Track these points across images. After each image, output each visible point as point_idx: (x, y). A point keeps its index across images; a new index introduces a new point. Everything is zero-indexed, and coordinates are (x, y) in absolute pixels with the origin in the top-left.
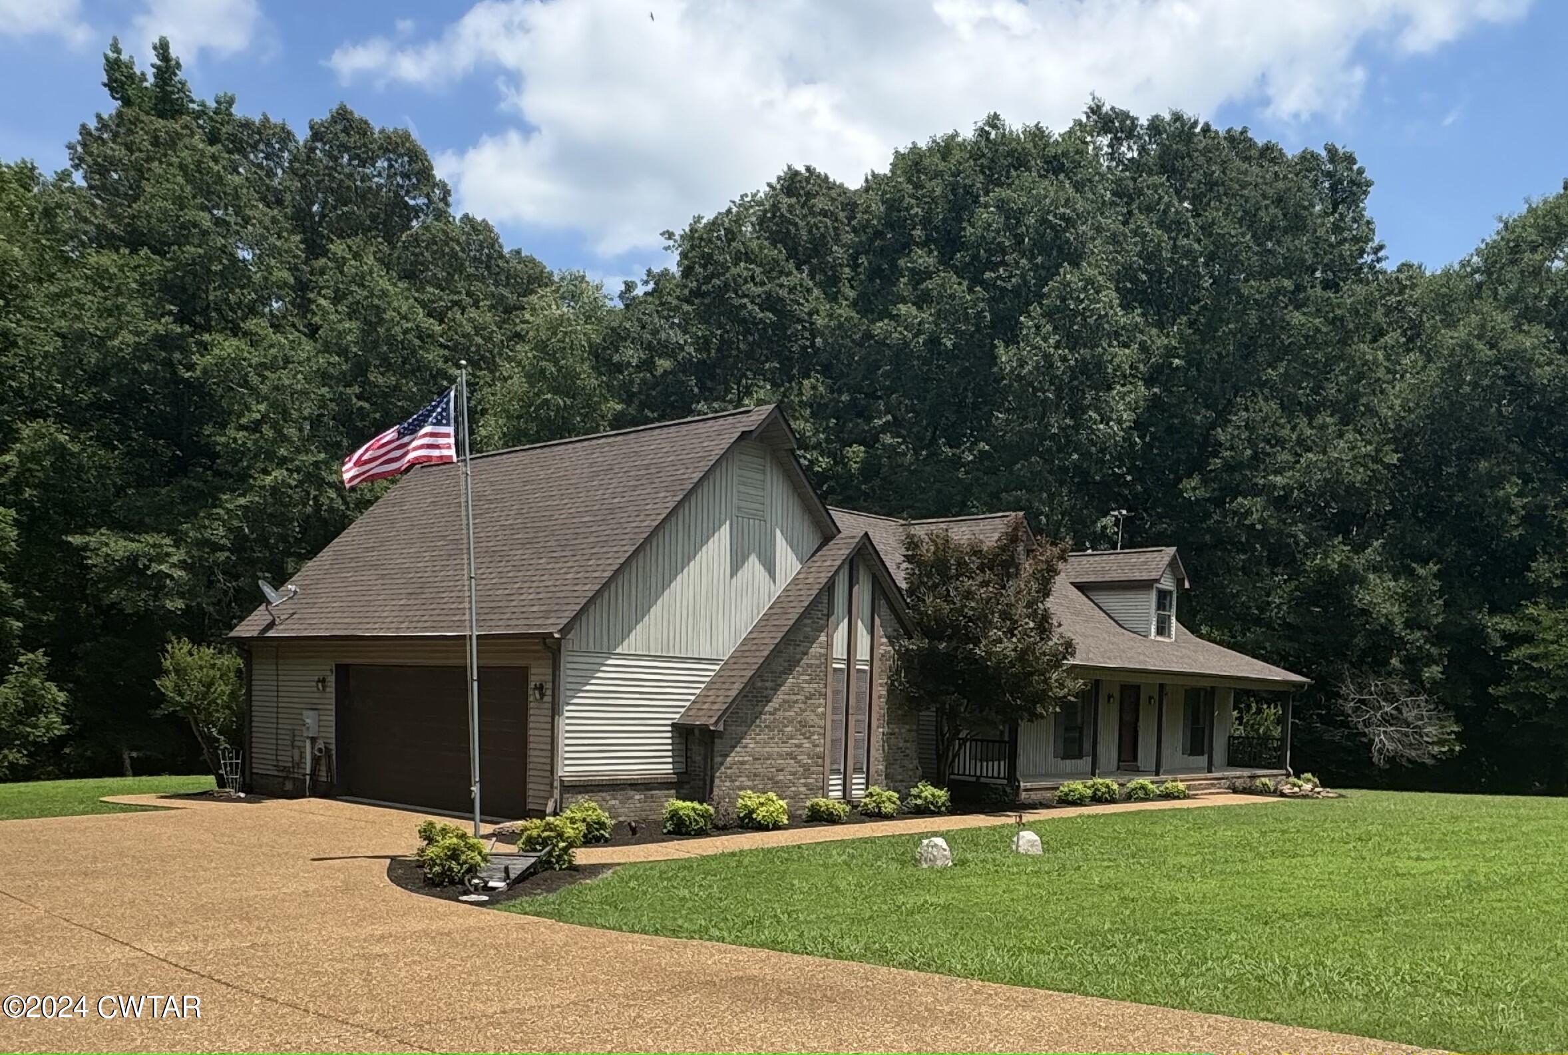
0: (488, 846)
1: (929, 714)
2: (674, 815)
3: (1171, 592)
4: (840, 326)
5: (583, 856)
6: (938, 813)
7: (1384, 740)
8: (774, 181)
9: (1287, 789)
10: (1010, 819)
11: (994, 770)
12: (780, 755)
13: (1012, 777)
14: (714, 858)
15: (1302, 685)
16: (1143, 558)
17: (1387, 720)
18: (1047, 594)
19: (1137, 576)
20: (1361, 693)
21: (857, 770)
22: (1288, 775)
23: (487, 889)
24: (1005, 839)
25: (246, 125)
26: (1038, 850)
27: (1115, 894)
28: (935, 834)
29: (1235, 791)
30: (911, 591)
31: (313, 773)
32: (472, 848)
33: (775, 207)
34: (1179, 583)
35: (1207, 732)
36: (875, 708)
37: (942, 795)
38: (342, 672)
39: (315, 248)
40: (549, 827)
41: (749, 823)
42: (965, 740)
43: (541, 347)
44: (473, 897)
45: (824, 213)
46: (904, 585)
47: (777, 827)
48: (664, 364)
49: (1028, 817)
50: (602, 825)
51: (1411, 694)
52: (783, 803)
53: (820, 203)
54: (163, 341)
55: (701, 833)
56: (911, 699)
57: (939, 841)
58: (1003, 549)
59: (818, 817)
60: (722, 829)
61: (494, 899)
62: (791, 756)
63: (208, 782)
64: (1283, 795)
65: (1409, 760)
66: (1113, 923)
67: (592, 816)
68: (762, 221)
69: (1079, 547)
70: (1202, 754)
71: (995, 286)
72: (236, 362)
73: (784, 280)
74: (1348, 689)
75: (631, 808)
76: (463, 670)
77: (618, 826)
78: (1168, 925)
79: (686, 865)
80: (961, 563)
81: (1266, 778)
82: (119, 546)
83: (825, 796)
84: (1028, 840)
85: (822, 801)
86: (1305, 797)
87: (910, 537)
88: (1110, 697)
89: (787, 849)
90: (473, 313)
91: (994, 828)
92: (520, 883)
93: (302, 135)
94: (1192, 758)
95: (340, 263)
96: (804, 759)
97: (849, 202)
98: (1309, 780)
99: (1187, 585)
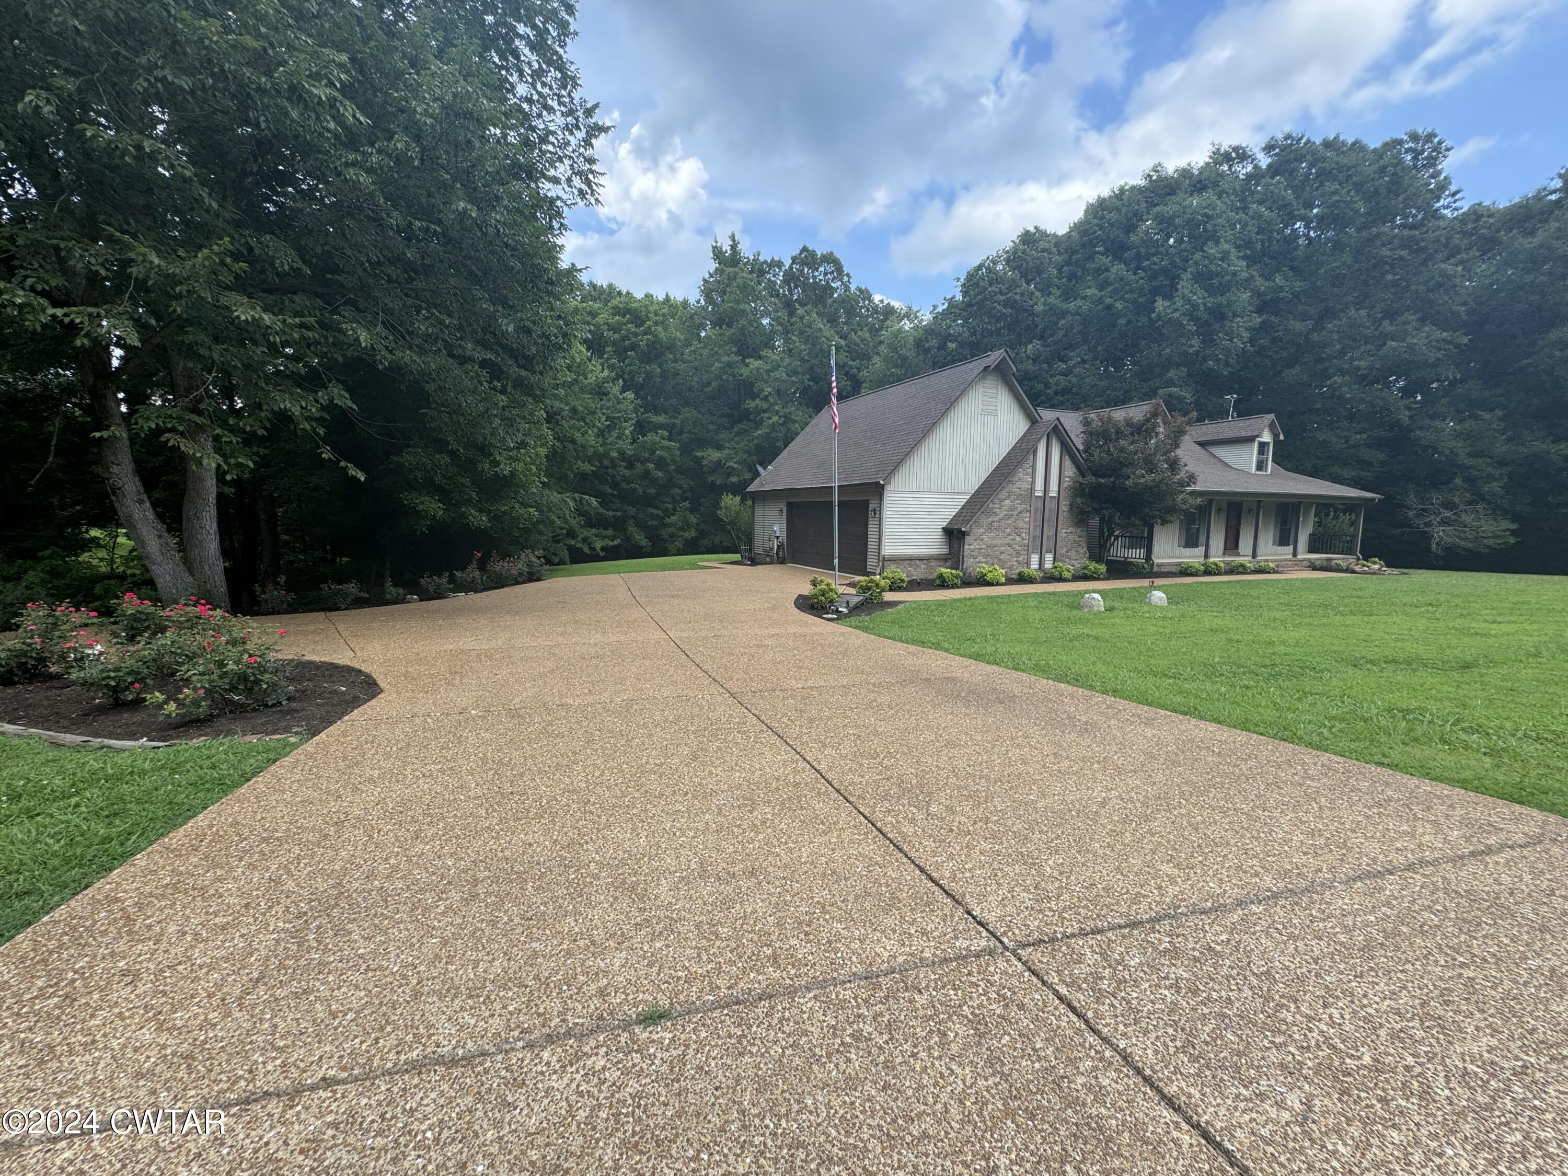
0: (841, 590)
1: (1095, 521)
2: (940, 576)
3: (1268, 443)
4: (1051, 309)
5: (888, 596)
6: (1098, 579)
7: (1441, 535)
8: (1015, 238)
9: (1357, 568)
10: (1145, 583)
11: (1136, 555)
12: (1003, 545)
13: (1148, 557)
14: (959, 600)
15: (1373, 499)
16: (1248, 423)
17: (1445, 522)
18: (1177, 446)
19: (1243, 434)
20: (1422, 504)
21: (1048, 551)
22: (1358, 559)
23: (837, 611)
24: (1142, 596)
25: (765, 262)
26: (1165, 603)
27: (1223, 636)
28: (1094, 591)
29: (1314, 569)
30: (1085, 451)
31: (777, 553)
32: (831, 590)
33: (1015, 252)
34: (1275, 436)
35: (1293, 531)
36: (1060, 518)
37: (1103, 568)
38: (790, 506)
39: (792, 313)
40: (871, 581)
41: (982, 581)
42: (1117, 537)
43: (890, 346)
44: (830, 616)
45: (1044, 250)
46: (1081, 447)
47: (998, 584)
48: (952, 346)
49: (1158, 582)
50: (903, 581)
51: (1470, 503)
52: (1003, 571)
53: (1042, 245)
54: (730, 365)
55: (954, 586)
56: (1082, 512)
57: (1096, 596)
58: (1148, 420)
59: (1022, 579)
60: (967, 583)
61: (840, 617)
62: (1009, 545)
63: (737, 557)
64: (1353, 572)
65: (1465, 549)
66: (1221, 657)
67: (897, 576)
68: (1008, 261)
69: (1200, 420)
70: (1288, 545)
71: (1150, 269)
72: (758, 369)
73: (1018, 290)
74: (1412, 499)
75: (918, 573)
76: (831, 503)
77: (911, 582)
78: (1268, 662)
79: (941, 604)
80: (1118, 432)
81: (1339, 559)
82: (715, 455)
83: (1028, 567)
84: (1158, 596)
85: (1026, 570)
86: (1374, 573)
87: (1086, 418)
88: (1220, 510)
89: (1002, 597)
90: (860, 333)
91: (1134, 589)
92: (856, 610)
93: (787, 263)
94: (1280, 548)
95: (802, 318)
96: (1018, 548)
97: (1057, 241)
98: (1375, 563)
99: (1282, 437)
